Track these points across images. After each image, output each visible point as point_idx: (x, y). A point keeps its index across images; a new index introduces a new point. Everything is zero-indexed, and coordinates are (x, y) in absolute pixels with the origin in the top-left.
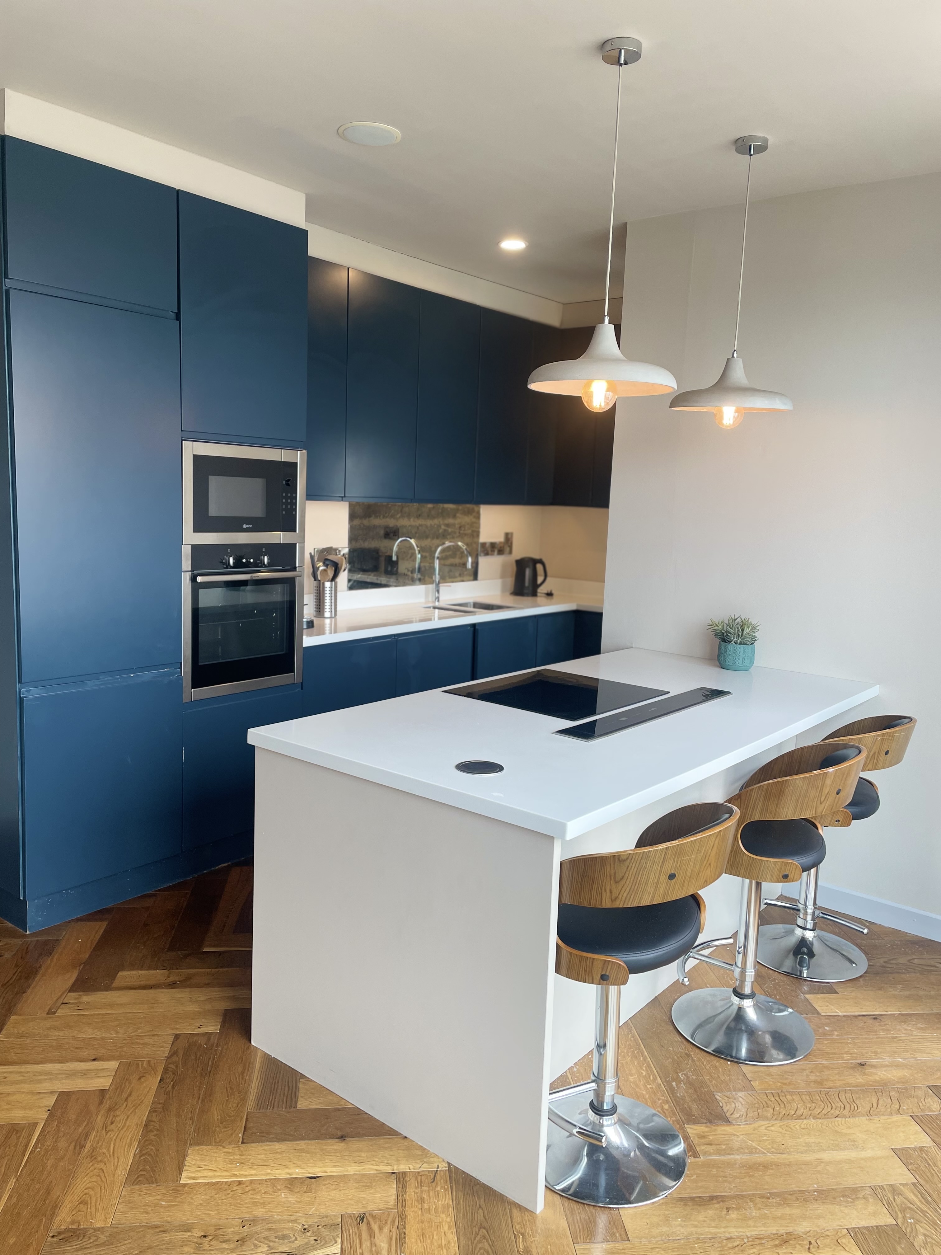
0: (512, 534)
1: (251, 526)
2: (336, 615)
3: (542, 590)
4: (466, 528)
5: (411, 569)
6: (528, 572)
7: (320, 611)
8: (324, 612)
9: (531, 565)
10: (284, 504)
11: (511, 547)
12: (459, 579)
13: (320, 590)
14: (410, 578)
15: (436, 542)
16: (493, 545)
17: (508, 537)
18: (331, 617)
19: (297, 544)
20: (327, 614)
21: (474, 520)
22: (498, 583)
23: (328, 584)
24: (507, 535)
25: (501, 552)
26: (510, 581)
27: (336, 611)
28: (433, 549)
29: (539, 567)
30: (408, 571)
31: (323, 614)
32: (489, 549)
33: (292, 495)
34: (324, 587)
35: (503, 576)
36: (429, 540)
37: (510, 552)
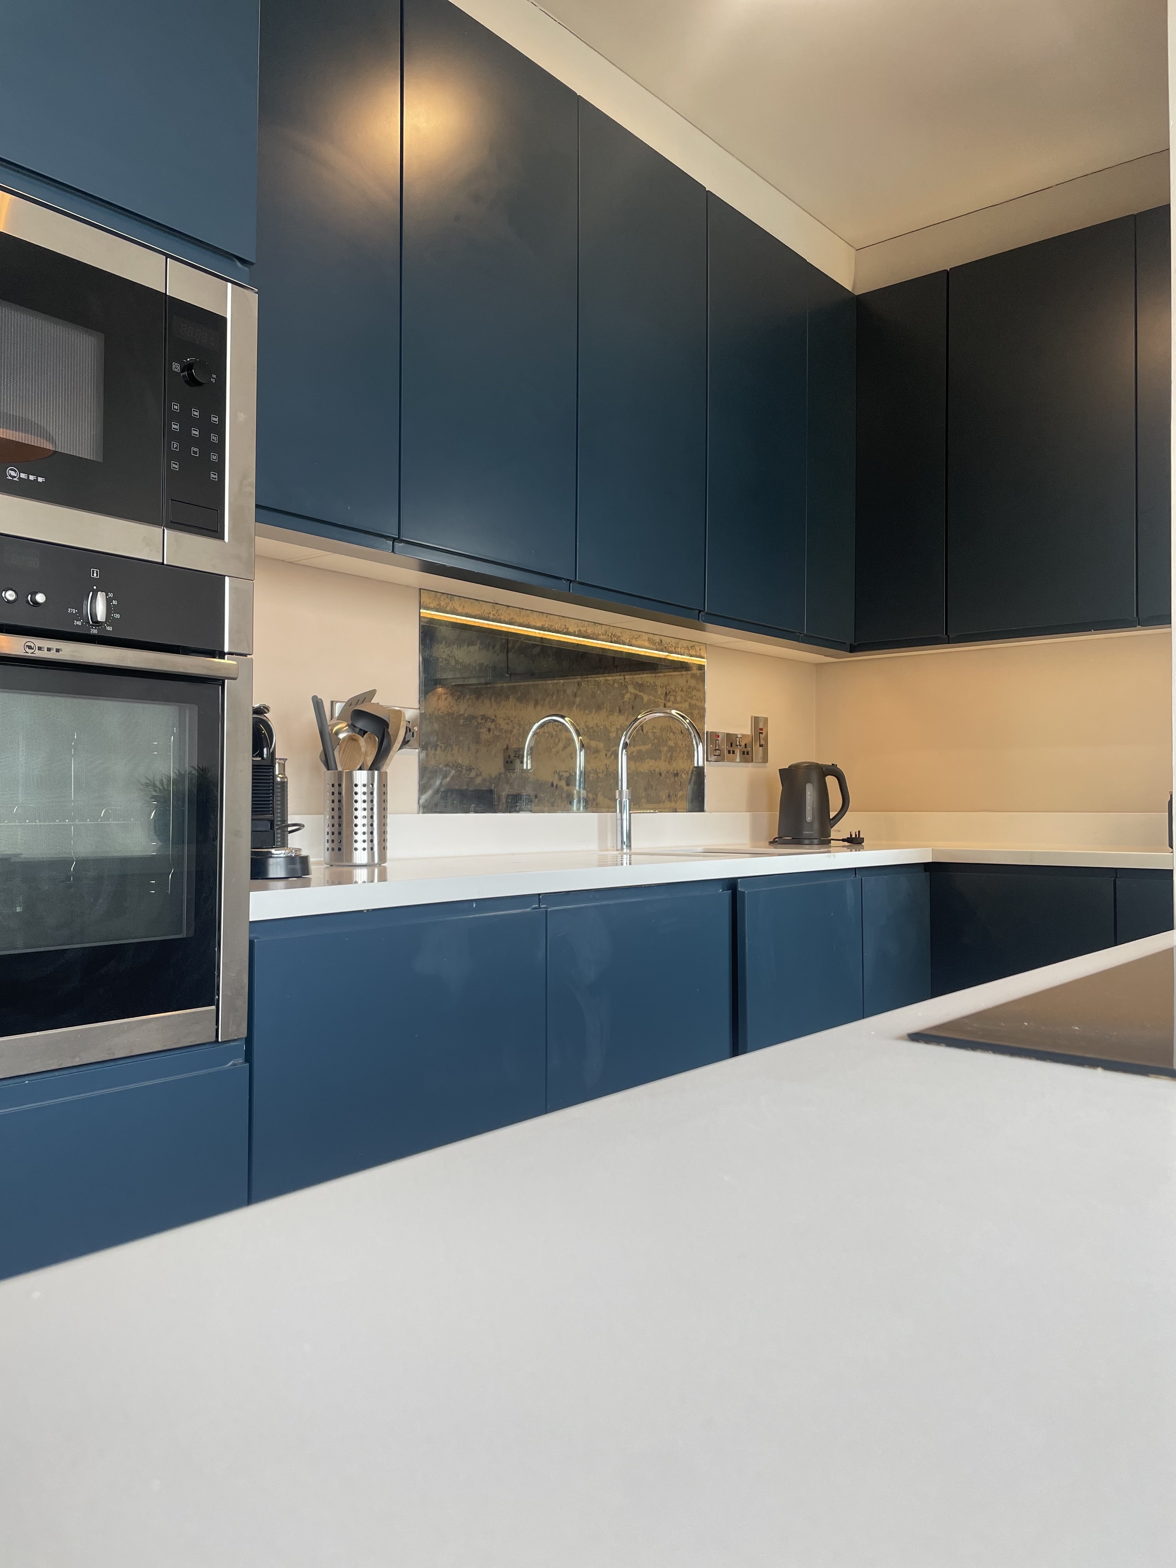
0: (766, 720)
1: (40, 480)
2: (383, 858)
3: (840, 830)
4: (679, 699)
5: (566, 775)
6: (811, 794)
7: (340, 849)
8: (351, 850)
9: (814, 776)
10: (174, 436)
11: (764, 746)
12: (668, 804)
13: (340, 793)
14: (564, 795)
15: (620, 720)
16: (731, 740)
17: (759, 728)
18: (369, 865)
19: (227, 579)
20: (360, 856)
21: (693, 683)
22: (745, 818)
23: (361, 777)
24: (756, 720)
25: (747, 755)
26: (771, 818)
27: (383, 848)
28: (613, 735)
29: (831, 782)
30: (560, 778)
31: (350, 857)
32: (725, 747)
33: (205, 416)
34: (352, 785)
35: (752, 806)
36: (603, 713)
37: (765, 760)
